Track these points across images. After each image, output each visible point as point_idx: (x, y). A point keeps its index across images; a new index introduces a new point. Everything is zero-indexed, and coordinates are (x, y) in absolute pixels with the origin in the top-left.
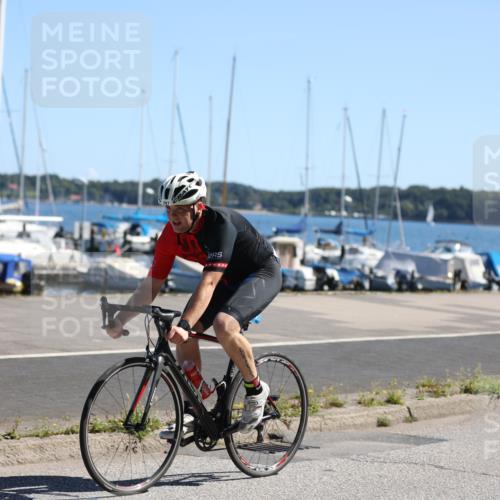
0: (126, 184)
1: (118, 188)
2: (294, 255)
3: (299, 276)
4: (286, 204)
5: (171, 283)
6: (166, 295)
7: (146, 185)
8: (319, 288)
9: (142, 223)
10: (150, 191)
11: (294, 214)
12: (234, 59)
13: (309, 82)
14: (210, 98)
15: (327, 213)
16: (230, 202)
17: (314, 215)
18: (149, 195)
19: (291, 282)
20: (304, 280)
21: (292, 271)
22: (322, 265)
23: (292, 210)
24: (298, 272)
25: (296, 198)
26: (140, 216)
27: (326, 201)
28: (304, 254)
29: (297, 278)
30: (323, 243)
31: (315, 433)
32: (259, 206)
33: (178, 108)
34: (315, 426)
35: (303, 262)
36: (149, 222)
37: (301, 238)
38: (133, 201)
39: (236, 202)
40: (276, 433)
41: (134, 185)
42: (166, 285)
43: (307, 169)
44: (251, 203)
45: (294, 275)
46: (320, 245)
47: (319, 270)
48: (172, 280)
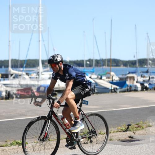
0: (80, 61)
1: (78, 62)
2: (134, 80)
3: (136, 87)
4: (130, 64)
5: (96, 91)
6: (94, 95)
7: (86, 61)
8: (142, 90)
9: (86, 73)
10: (88, 63)
11: (133, 67)
12: (111, 20)
13: (136, 26)
14: (105, 33)
15: (144, 66)
16: (113, 65)
17: (140, 67)
18: (88, 64)
19: (133, 88)
20: (137, 88)
21: (134, 85)
22: (143, 83)
23: (133, 66)
24: (135, 85)
25: (134, 62)
26: (85, 70)
27: (143, 63)
28: (137, 79)
29: (135, 87)
30: (143, 76)
31: (143, 135)
32: (122, 66)
33: (95, 36)
34: (143, 133)
35: (137, 82)
36: (88, 72)
37: (136, 75)
38: (83, 66)
39: (115, 65)
40: (131, 136)
41: (83, 61)
42: (95, 92)
43: (137, 53)
44: (120, 64)
45: (134, 86)
46: (142, 76)
47: (142, 84)
48: (96, 90)
